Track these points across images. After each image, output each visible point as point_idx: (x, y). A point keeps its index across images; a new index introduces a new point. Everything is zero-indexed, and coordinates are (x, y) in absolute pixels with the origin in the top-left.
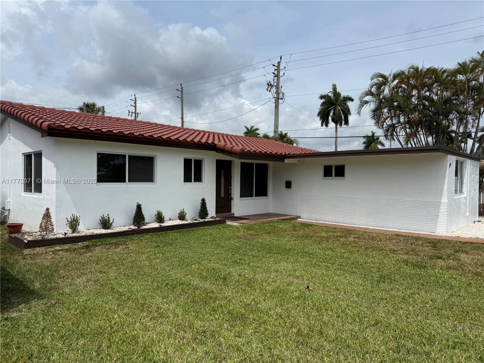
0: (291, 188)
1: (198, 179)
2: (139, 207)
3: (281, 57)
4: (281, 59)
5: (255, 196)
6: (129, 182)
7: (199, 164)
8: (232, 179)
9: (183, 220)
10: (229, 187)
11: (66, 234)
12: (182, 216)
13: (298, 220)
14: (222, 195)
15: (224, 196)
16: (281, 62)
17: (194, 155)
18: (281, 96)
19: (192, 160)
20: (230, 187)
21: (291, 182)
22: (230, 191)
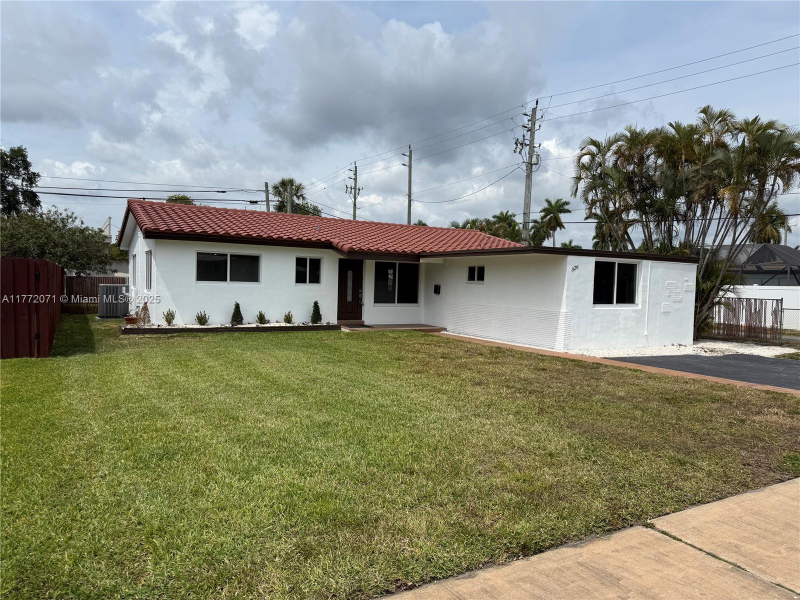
0: (439, 293)
1: (315, 279)
2: (237, 307)
3: (537, 102)
4: (537, 104)
5: (398, 302)
6: (230, 281)
7: (316, 264)
8: (363, 281)
9: (289, 323)
10: (358, 290)
11: (159, 326)
12: (288, 319)
13: (442, 332)
14: (349, 299)
15: (351, 301)
16: (537, 109)
17: (308, 254)
18: (534, 160)
19: (306, 259)
20: (360, 291)
21: (440, 286)
22: (360, 295)
